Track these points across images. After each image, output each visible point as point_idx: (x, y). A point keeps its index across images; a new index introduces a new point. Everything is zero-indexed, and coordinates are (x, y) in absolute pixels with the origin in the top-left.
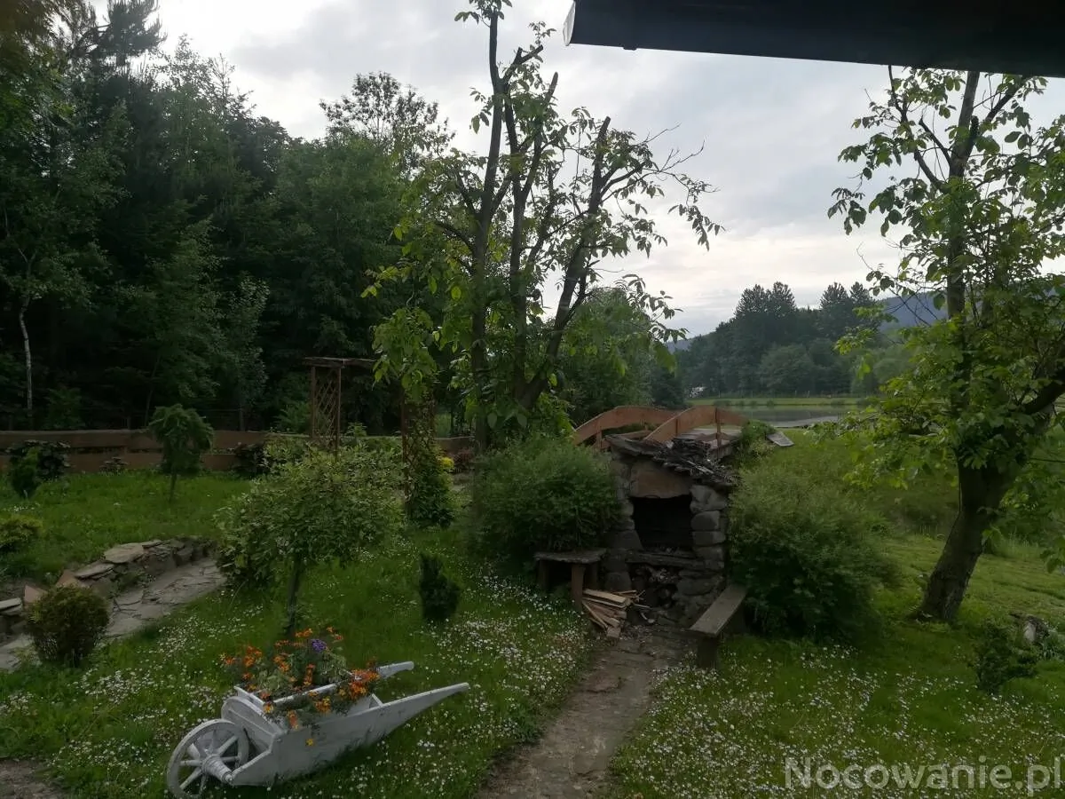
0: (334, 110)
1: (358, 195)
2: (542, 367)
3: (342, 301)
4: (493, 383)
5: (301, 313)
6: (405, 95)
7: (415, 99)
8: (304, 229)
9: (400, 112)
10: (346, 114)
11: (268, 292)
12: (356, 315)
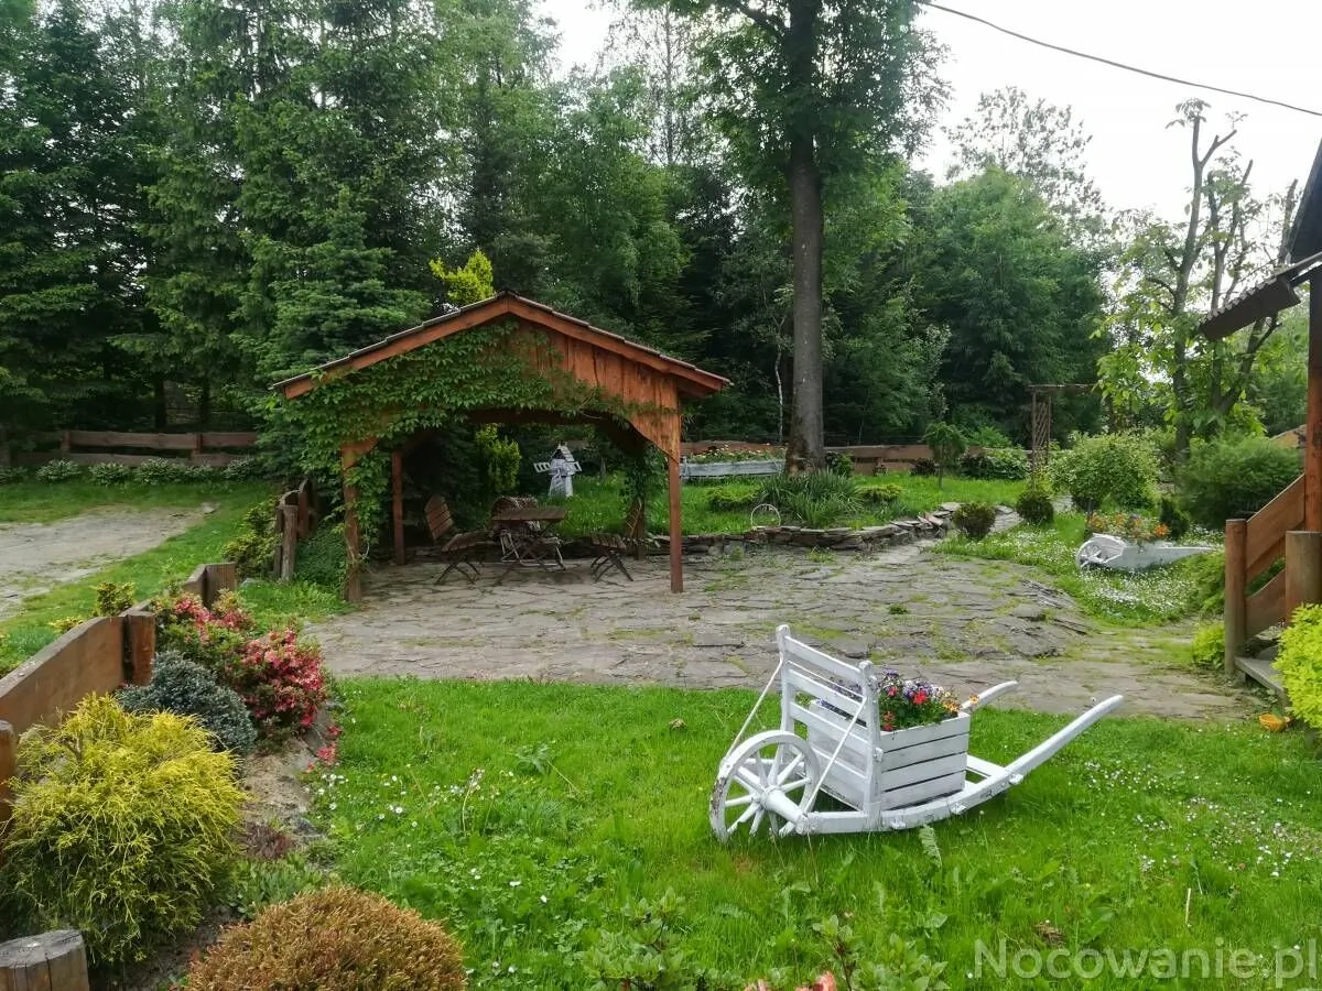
0: (955, 132)
1: (1016, 233)
2: (1237, 382)
3: (1008, 336)
4: (1194, 396)
5: (969, 351)
6: (1033, 108)
7: (1045, 107)
8: (970, 273)
9: (1028, 123)
10: (968, 134)
11: (950, 334)
12: (1021, 348)
